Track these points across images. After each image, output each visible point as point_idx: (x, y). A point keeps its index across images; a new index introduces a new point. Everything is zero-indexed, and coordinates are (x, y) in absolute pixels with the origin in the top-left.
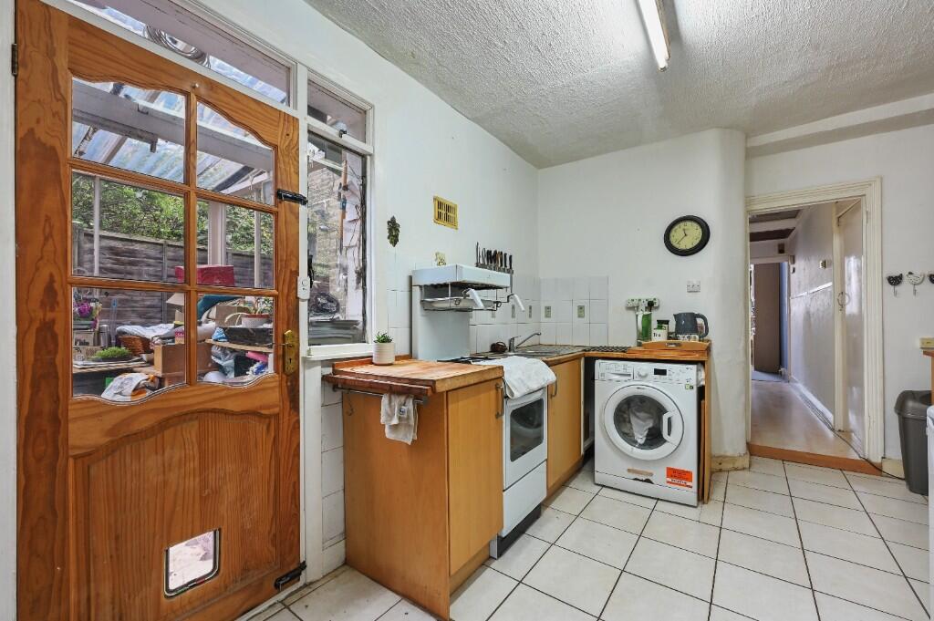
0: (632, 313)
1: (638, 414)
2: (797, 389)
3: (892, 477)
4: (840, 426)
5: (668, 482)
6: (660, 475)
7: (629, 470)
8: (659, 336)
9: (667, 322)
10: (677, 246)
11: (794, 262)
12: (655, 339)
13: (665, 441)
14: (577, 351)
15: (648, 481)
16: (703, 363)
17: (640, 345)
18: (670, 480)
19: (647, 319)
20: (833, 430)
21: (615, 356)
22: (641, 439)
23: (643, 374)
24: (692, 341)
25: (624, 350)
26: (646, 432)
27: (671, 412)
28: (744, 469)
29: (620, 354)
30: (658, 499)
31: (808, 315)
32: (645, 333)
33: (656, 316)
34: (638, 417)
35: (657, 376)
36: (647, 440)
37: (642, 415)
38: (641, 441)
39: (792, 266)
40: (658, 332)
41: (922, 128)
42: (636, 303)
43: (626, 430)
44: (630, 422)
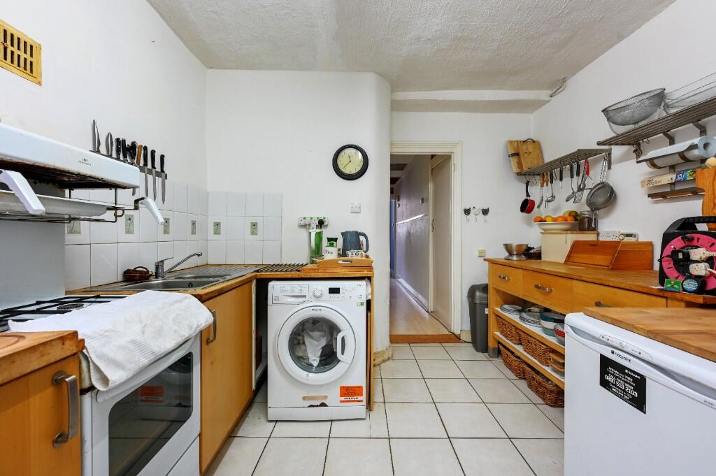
0: (304, 232)
1: (312, 334)
2: (400, 283)
3: (466, 342)
4: (431, 309)
5: (341, 402)
6: (334, 397)
7: (304, 398)
8: (330, 254)
9: (336, 240)
10: (343, 170)
11: (399, 200)
12: (327, 257)
13: (339, 361)
14: (249, 273)
15: (323, 405)
16: (369, 279)
17: (312, 262)
18: (343, 399)
19: (319, 235)
20: (428, 312)
21: (290, 276)
22: (315, 360)
23: (318, 294)
24: (359, 257)
25: (298, 268)
26: (319, 354)
27: (345, 332)
28: (389, 359)
29: (295, 274)
30: (332, 421)
31: (409, 234)
32: (317, 252)
33: (327, 233)
34: (312, 337)
35: (332, 295)
36: (320, 361)
37: (316, 334)
38: (315, 364)
39: (397, 203)
40: (330, 249)
41: (479, 115)
42: (307, 221)
43: (300, 354)
44: (304, 343)
